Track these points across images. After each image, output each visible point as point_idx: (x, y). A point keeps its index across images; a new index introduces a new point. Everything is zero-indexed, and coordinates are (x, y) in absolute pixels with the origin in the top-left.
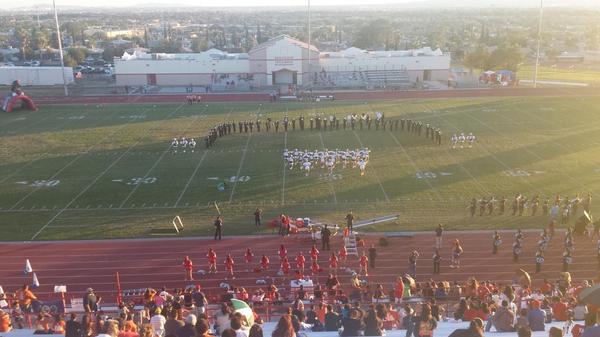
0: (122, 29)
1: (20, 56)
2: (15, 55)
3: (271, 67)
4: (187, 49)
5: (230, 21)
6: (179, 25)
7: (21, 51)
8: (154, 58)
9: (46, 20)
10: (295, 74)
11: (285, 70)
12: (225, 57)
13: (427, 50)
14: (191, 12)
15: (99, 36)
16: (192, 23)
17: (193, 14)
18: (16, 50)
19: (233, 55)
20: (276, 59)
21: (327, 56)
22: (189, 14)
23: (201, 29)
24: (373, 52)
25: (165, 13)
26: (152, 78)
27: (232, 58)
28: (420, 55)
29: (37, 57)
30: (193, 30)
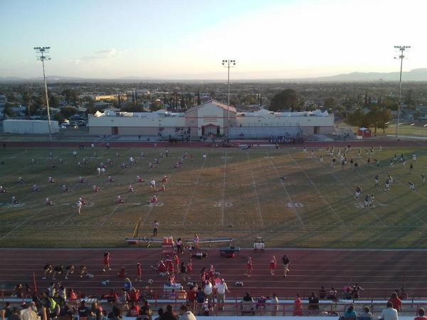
0: (107, 95)
1: (26, 112)
2: (23, 111)
3: (201, 123)
4: (147, 110)
5: (186, 90)
6: (149, 92)
7: (27, 108)
8: (118, 115)
9: (54, 88)
10: (218, 128)
11: (211, 125)
12: (169, 115)
13: (318, 111)
14: (159, 83)
15: (88, 99)
16: (159, 91)
17: (160, 85)
18: (24, 108)
19: (175, 114)
20: (205, 117)
21: (243, 115)
22: (158, 84)
23: (164, 95)
24: (277, 113)
25: (141, 83)
26: (115, 129)
27: (174, 116)
28: (311, 115)
29: (38, 114)
30: (158, 96)
